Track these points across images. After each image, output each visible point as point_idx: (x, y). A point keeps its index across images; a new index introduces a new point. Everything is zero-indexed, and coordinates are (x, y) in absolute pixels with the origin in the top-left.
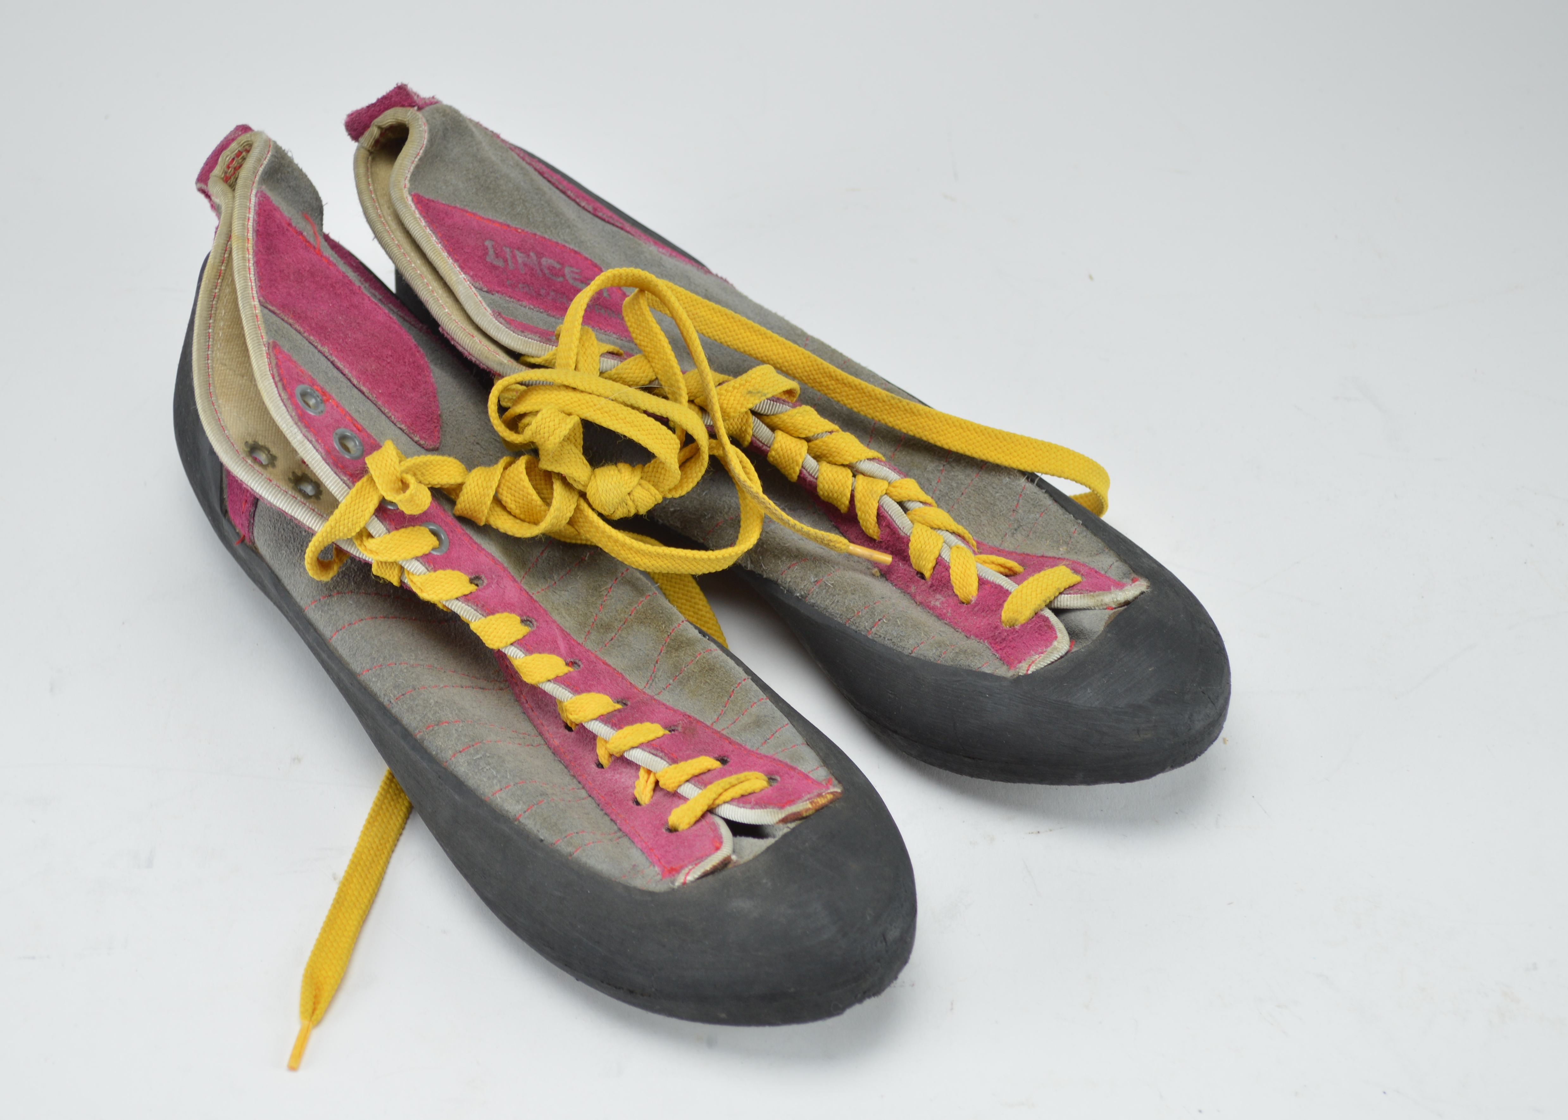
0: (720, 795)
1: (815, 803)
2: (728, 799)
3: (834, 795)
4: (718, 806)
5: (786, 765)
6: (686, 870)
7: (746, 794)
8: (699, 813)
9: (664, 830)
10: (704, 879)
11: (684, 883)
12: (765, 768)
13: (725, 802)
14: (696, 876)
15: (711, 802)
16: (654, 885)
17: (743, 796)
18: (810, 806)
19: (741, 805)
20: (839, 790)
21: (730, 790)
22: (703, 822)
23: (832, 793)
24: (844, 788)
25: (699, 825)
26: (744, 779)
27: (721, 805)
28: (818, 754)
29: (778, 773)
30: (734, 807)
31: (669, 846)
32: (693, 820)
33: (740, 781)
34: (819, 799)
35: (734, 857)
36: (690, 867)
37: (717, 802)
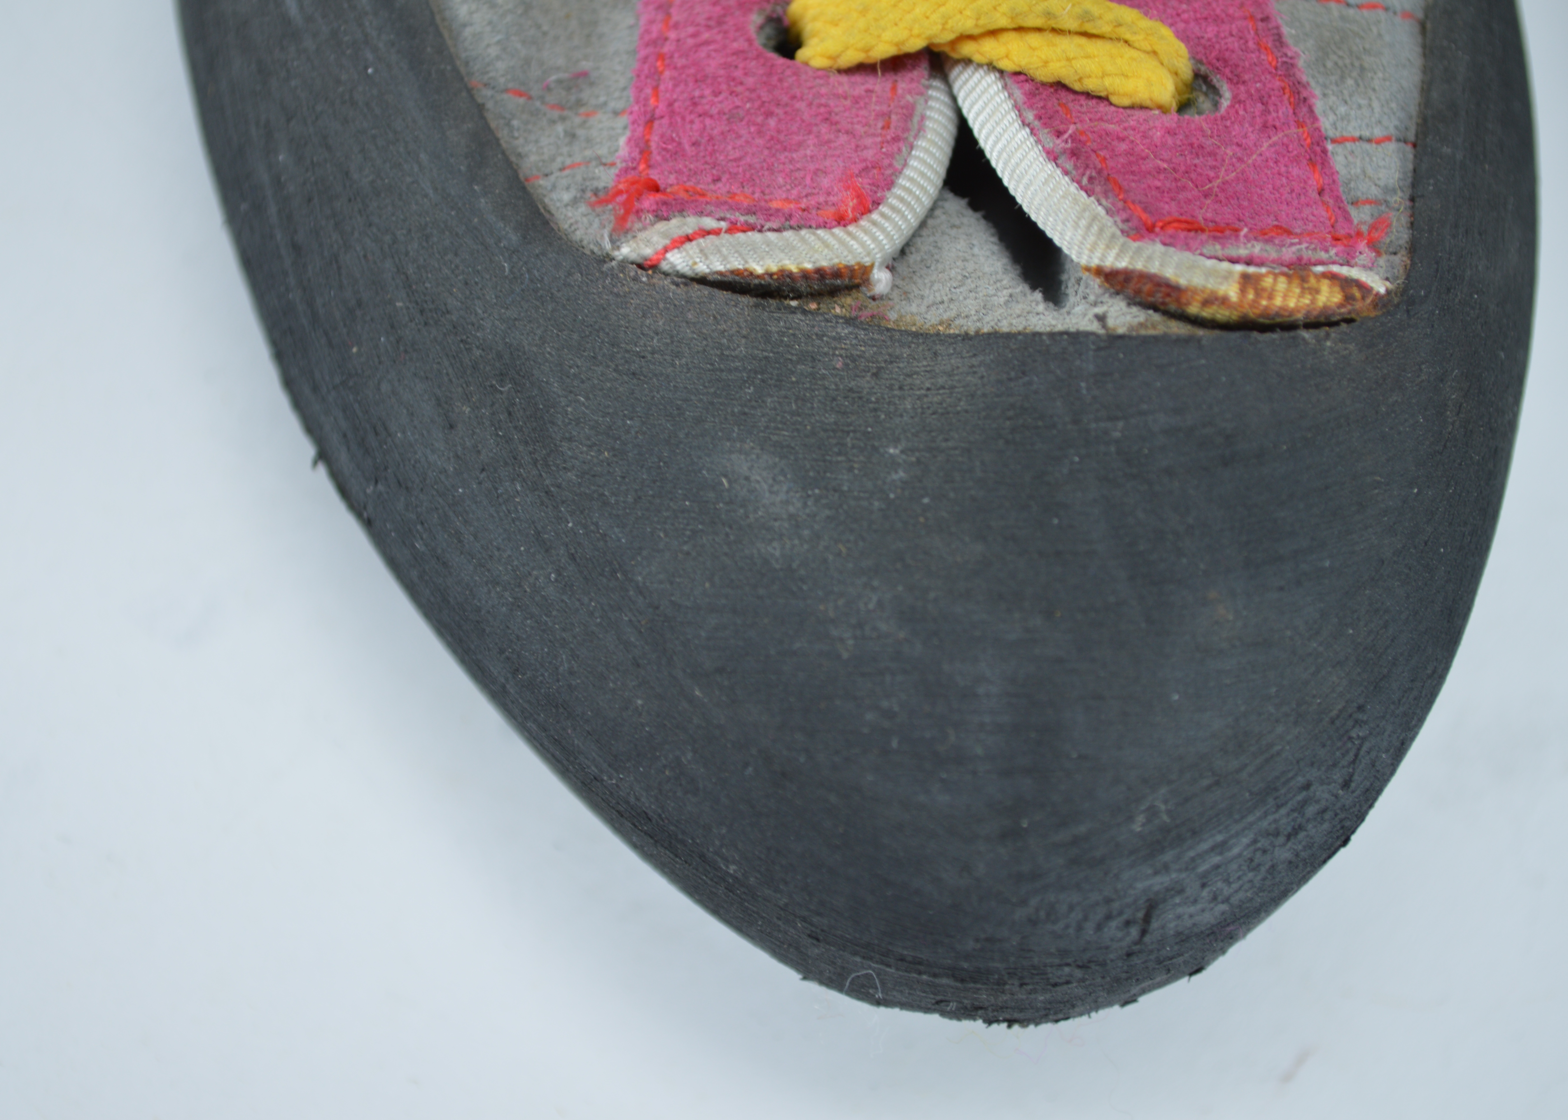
0: (994, 33)
1: (1259, 292)
2: (1007, 65)
3: (1348, 298)
4: (967, 62)
5: (1288, 67)
6: (690, 223)
7: (1077, 87)
8: (883, 50)
9: (756, 19)
10: (722, 296)
11: (648, 266)
12: (1210, 31)
13: (991, 67)
14: (702, 268)
15: (948, 37)
16: (566, 197)
17: (1060, 86)
18: (1232, 291)
19: (1030, 116)
20: (1380, 287)
21: (1034, 39)
22: (879, 84)
23: (1346, 283)
24: (1403, 291)
25: (862, 84)
26: (1106, 29)
27: (980, 65)
28: (1426, 89)
29: (1236, 81)
30: (1008, 105)
31: (716, 94)
32: (852, 57)
33: (1089, 28)
34: (1282, 284)
35: (881, 279)
36: (709, 223)
37: (968, 49)
